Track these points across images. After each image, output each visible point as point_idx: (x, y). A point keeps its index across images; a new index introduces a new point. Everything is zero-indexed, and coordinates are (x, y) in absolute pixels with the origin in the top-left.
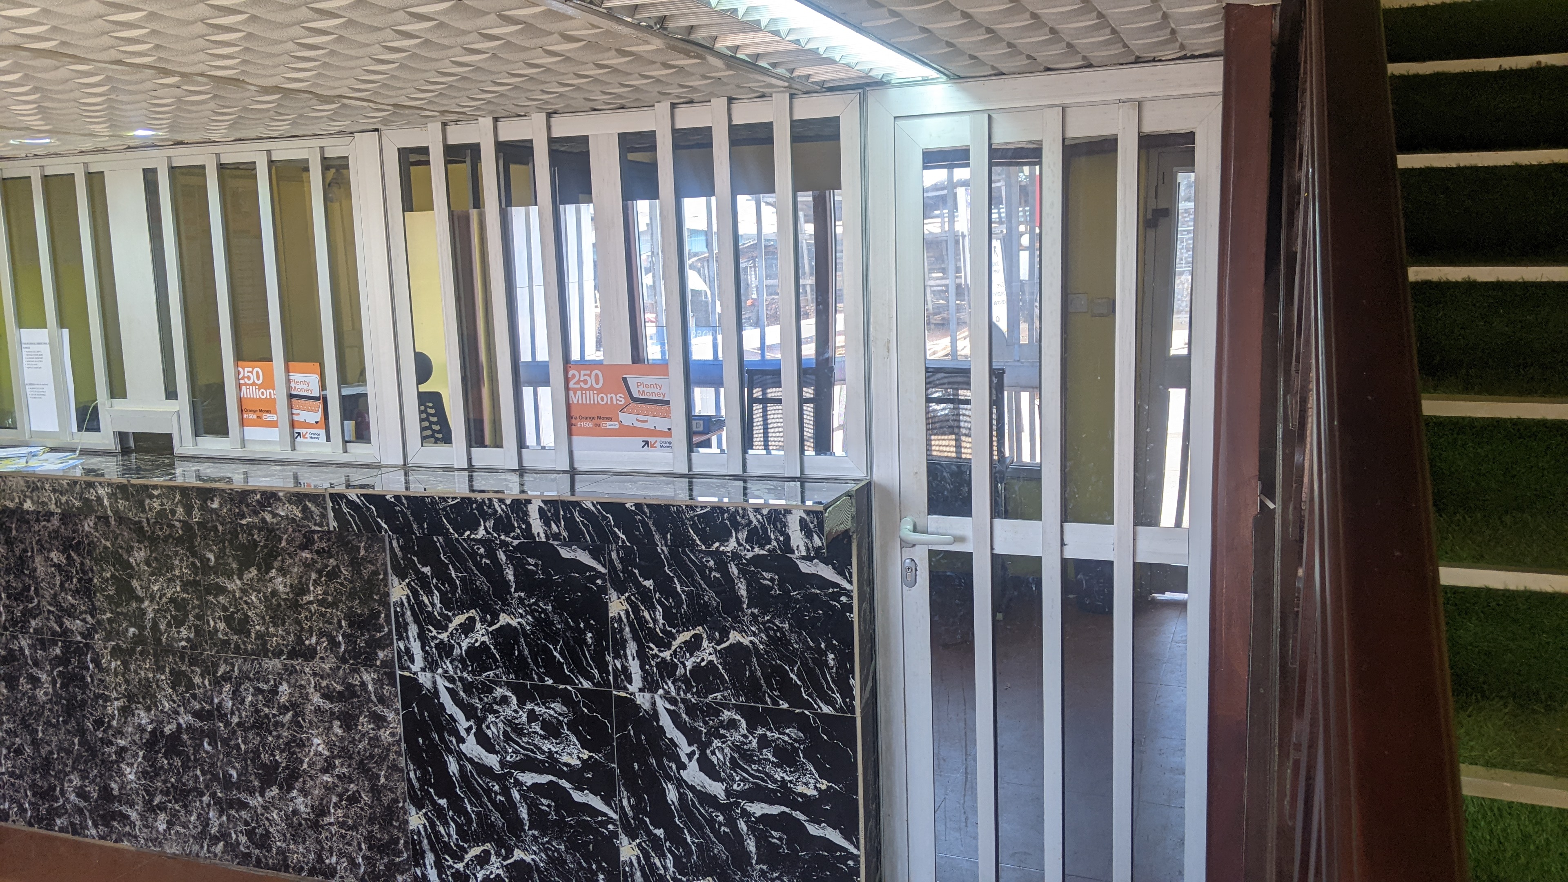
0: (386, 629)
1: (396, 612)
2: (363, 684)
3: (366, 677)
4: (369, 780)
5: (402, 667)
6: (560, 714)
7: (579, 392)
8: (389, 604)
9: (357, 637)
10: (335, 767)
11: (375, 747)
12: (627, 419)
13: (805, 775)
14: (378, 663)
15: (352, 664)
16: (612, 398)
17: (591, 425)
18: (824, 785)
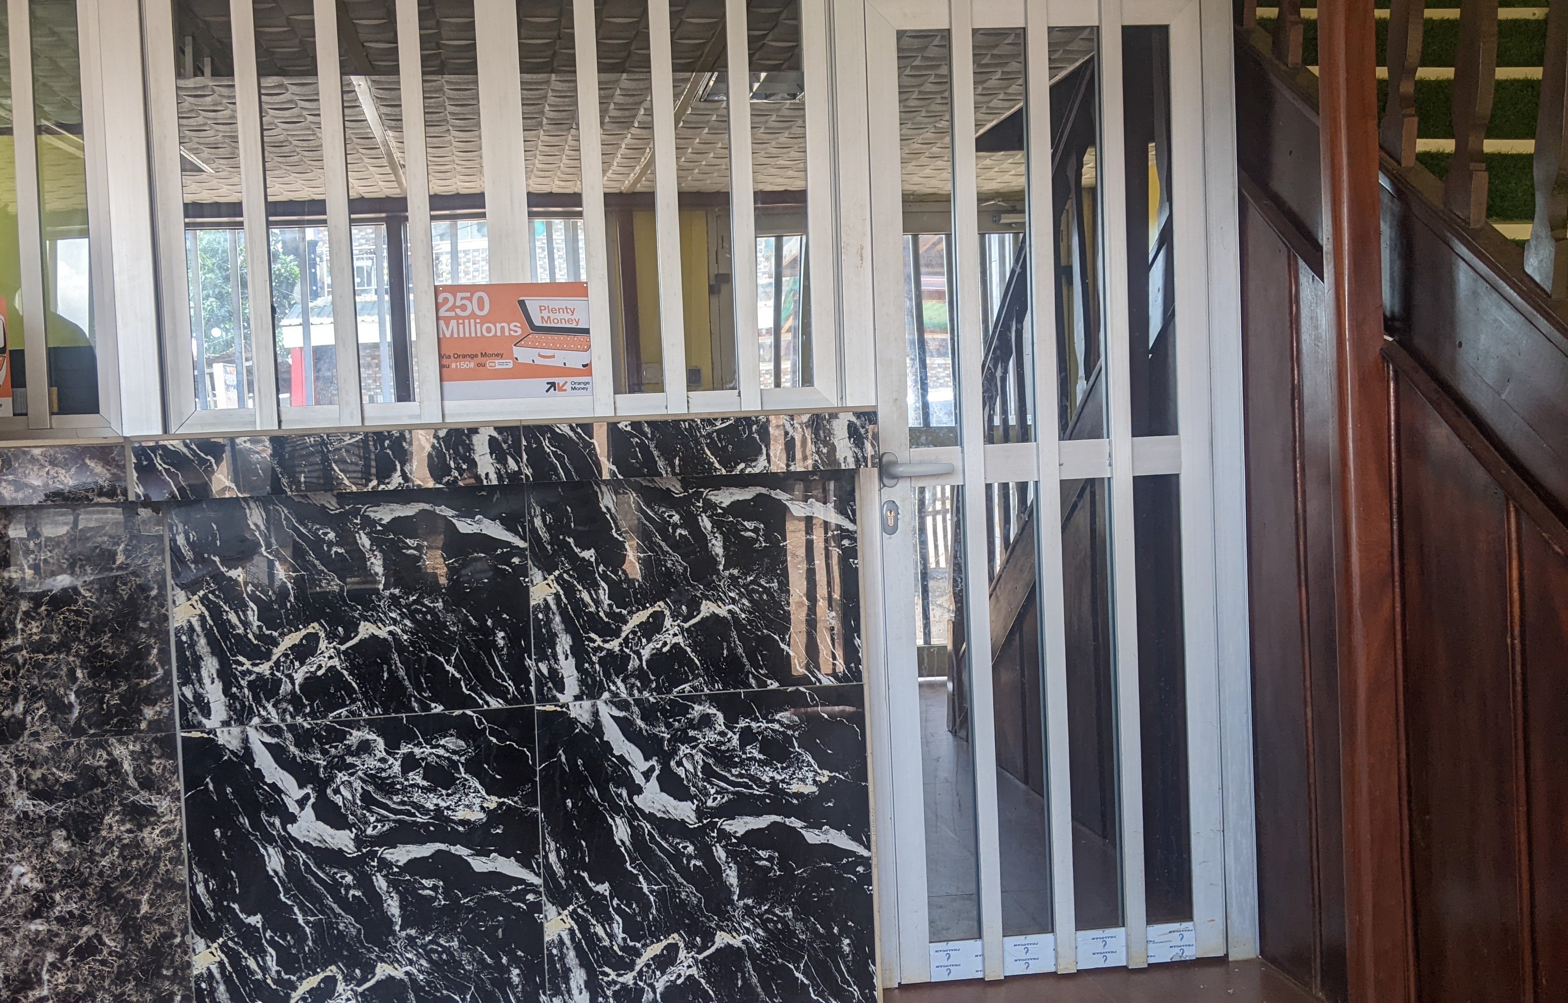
0: (160, 672)
1: (179, 643)
2: (114, 764)
3: (120, 751)
4: (120, 914)
5: (187, 725)
6: (454, 752)
7: (453, 323)
8: (168, 632)
9: (106, 691)
10: (53, 904)
11: (133, 858)
12: (525, 355)
13: (801, 769)
14: (143, 726)
15: (93, 735)
16: (503, 328)
17: (472, 365)
18: (824, 776)
